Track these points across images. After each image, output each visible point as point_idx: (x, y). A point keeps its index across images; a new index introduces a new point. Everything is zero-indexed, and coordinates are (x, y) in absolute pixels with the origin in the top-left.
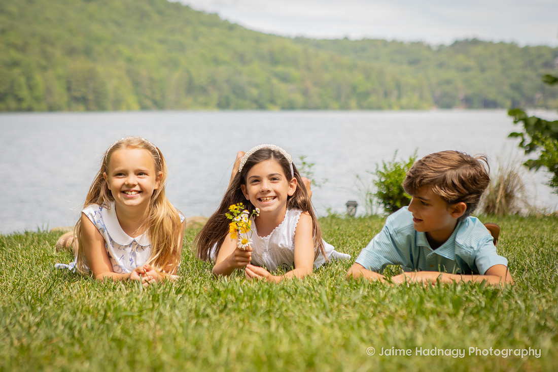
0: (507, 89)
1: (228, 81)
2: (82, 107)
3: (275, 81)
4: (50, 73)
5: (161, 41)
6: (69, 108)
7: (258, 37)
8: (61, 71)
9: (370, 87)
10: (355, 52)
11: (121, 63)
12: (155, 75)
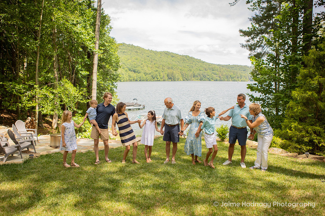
1: (202, 74)
2: (170, 80)
3: (212, 74)
4: (164, 73)
5: (188, 66)
7: (209, 64)
8: (166, 72)
9: (234, 76)
10: (231, 68)
11: (179, 70)
12: (186, 73)
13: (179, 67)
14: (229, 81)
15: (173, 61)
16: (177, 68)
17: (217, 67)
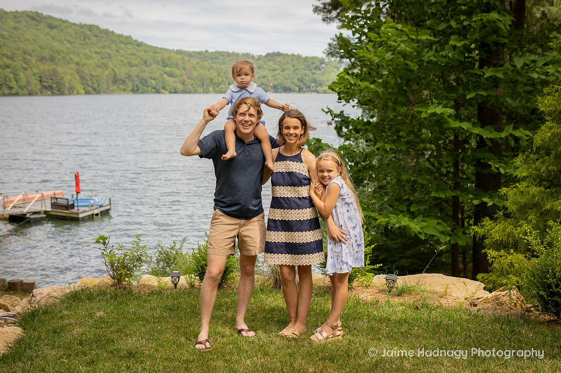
0: (295, 80)
1: (137, 76)
2: (49, 92)
3: (165, 76)
4: (29, 72)
5: (96, 53)
6: (42, 94)
7: (155, 50)
8: (35, 71)
9: (220, 79)
10: (212, 59)
11: (72, 65)
12: (93, 73)
13: (72, 56)
14: (208, 92)
15: (53, 38)
16: (68, 58)
17: (176, 56)
